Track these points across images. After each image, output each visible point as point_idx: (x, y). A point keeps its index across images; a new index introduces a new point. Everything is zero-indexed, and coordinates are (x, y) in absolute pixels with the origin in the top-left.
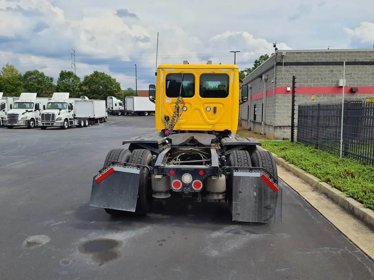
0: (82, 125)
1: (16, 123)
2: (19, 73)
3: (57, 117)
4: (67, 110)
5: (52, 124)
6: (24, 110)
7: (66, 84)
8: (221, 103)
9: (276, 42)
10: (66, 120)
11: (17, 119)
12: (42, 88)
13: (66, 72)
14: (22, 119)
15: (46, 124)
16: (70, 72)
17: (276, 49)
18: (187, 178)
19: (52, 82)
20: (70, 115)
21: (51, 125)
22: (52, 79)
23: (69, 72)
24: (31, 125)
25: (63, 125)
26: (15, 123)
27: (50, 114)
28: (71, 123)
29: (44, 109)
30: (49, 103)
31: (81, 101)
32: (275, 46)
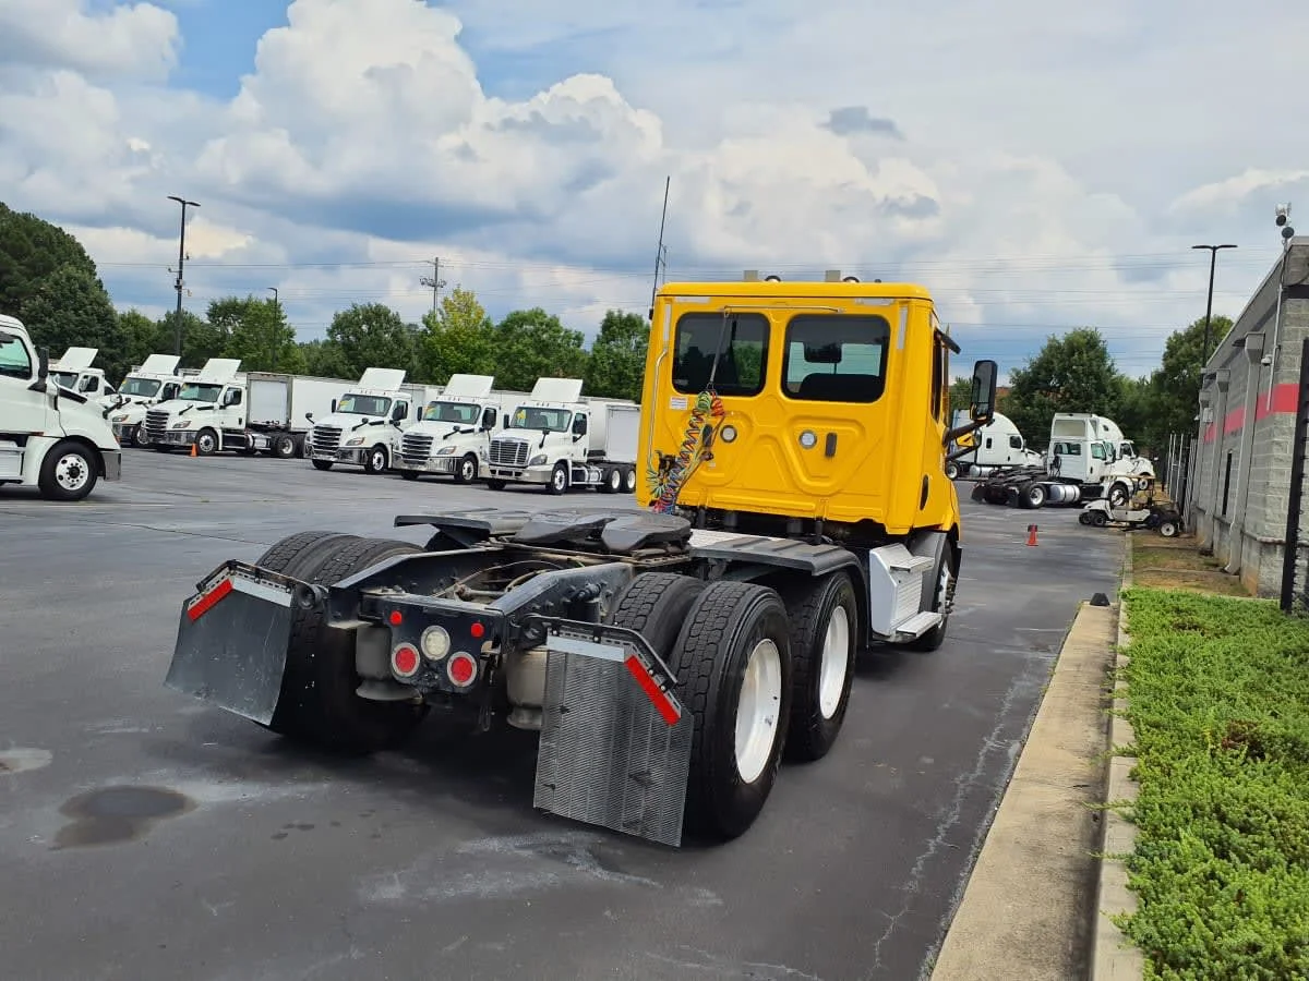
0: (616, 484)
1: (423, 463)
2: (485, 317)
3: (533, 453)
4: (569, 433)
5: (518, 474)
6: (448, 427)
7: (616, 356)
8: (854, 422)
9: (1289, 204)
10: (562, 464)
11: (428, 453)
12: (547, 366)
13: (620, 316)
14: (440, 452)
15: (501, 473)
16: (634, 316)
17: (1288, 233)
18: (436, 643)
19: (579, 346)
20: (576, 452)
21: (513, 478)
22: (579, 338)
23: (629, 318)
24: (465, 472)
25: (549, 481)
26: (420, 463)
27: (516, 445)
28: (578, 475)
29: (506, 426)
30: (520, 409)
31: (627, 410)
32: (1281, 221)
